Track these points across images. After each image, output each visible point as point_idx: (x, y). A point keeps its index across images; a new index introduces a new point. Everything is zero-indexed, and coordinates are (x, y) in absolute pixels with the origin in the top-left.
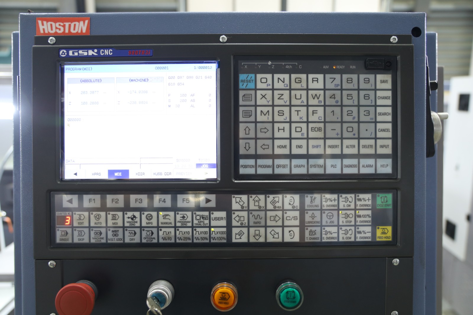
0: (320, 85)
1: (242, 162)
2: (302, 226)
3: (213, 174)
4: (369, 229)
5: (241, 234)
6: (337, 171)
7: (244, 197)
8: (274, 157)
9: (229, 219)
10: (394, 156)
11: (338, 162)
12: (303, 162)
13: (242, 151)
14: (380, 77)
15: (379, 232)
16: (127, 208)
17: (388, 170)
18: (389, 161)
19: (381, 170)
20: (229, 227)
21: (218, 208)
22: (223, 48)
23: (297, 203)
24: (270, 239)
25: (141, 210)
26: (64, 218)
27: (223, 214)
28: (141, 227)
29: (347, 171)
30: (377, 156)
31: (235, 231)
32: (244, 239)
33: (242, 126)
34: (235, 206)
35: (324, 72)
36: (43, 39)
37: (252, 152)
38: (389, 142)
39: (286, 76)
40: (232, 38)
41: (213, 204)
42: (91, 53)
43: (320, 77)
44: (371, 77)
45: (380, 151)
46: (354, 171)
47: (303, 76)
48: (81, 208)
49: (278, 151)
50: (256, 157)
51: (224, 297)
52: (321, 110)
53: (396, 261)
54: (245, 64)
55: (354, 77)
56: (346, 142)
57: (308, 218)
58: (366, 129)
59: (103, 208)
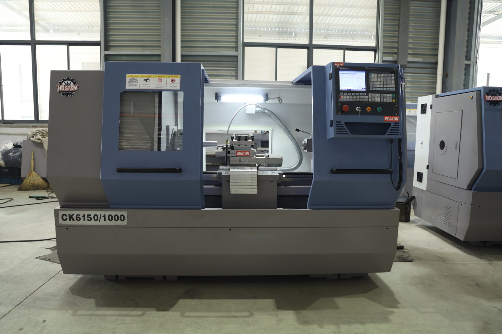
0: (383, 76)
1: (370, 88)
2: (380, 99)
3: (365, 90)
4: (391, 100)
5: (370, 100)
6: (386, 90)
7: (371, 94)
8: (375, 87)
9: (368, 97)
10: (395, 88)
11: (386, 88)
12: (380, 88)
13: (370, 86)
14: (392, 75)
15: (393, 100)
16: (351, 95)
17: (394, 90)
18: (394, 89)
19: (393, 90)
20: (368, 99)
21: (366, 96)
22: (366, 69)
23: (379, 95)
24: (375, 101)
25: (354, 95)
26: (340, 97)
27: (367, 97)
28: (354, 98)
29: (387, 90)
30: (392, 88)
31: (369, 99)
32: (371, 101)
33: (370, 82)
34: (369, 95)
35: (383, 73)
36: (337, 66)
37: (372, 86)
38: (394, 85)
39: (377, 74)
40: (368, 67)
41: (365, 95)
42: (345, 69)
43: (382, 74)
44: (391, 74)
45: (393, 87)
46: (389, 90)
47: (380, 74)
48: (343, 95)
49: (376, 86)
50: (372, 87)
51: (369, 109)
52: (383, 80)
53: (396, 105)
54: (370, 72)
55: (388, 74)
56: (387, 85)
57: (381, 98)
58: (390, 83)
59: (347, 95)
